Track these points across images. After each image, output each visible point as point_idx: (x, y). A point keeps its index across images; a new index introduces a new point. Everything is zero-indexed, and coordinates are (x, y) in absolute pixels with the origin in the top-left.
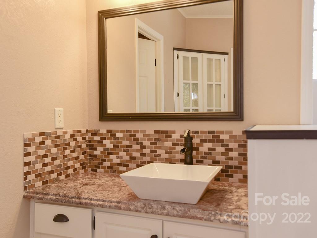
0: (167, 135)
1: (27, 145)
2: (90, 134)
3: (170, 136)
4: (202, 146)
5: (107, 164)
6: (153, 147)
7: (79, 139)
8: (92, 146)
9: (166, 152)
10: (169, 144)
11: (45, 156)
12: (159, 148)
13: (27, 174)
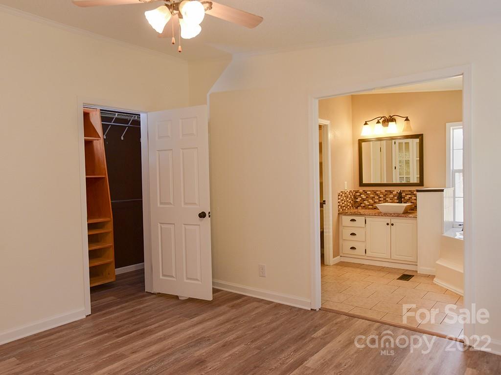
0: (391, 192)
1: (339, 196)
2: (354, 192)
5: (363, 205)
7: (351, 194)
9: (391, 199)
10: (392, 196)
11: (343, 200)
12: (387, 198)
13: (339, 206)
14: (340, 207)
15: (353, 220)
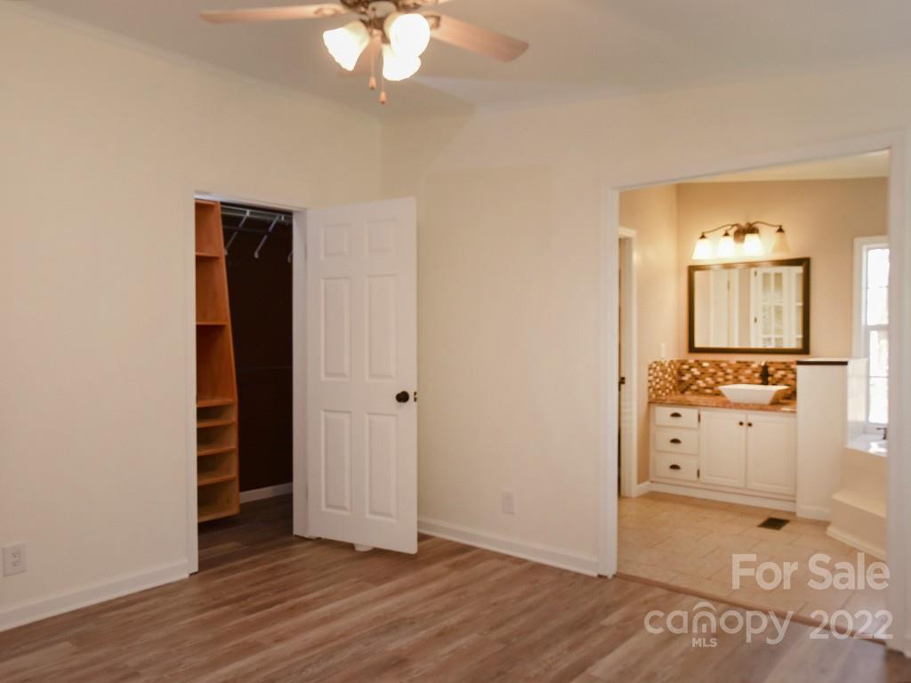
0: (747, 364)
1: (650, 369)
2: (679, 364)
3: (750, 366)
5: (694, 387)
6: (736, 374)
8: (681, 373)
9: (747, 378)
12: (741, 375)
13: (650, 387)
14: (651, 390)
15: (676, 415)
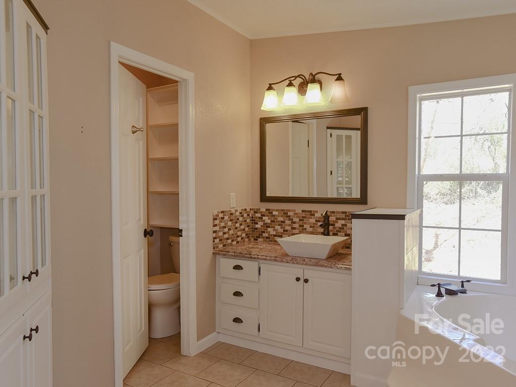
0: (312, 213)
1: (215, 219)
2: (252, 212)
3: (314, 215)
4: (337, 222)
5: (265, 235)
6: (301, 223)
7: (245, 215)
8: (254, 221)
9: (311, 227)
10: (313, 221)
11: (224, 227)
12: (306, 223)
13: (215, 238)
14: (217, 241)
15: (238, 267)
